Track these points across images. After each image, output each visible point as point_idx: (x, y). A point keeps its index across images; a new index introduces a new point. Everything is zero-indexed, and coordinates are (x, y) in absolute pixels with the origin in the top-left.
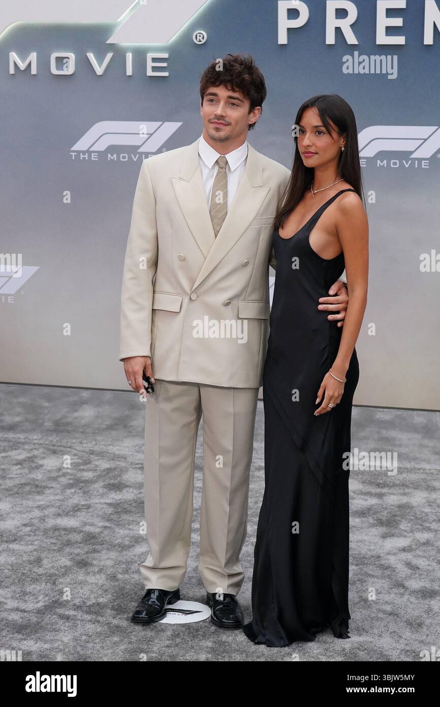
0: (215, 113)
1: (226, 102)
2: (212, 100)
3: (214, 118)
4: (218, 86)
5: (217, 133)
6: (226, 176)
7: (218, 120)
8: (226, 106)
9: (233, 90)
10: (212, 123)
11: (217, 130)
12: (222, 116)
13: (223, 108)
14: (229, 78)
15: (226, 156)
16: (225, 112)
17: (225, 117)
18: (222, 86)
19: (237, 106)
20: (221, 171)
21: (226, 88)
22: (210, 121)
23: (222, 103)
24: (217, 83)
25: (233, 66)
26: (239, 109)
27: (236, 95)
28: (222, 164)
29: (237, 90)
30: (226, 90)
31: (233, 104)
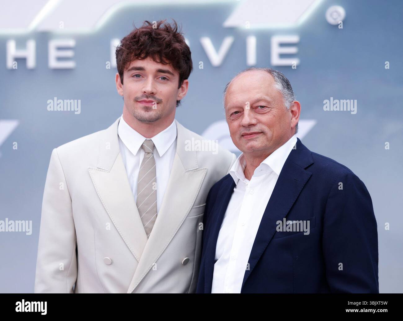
0: (144, 90)
1: (155, 77)
2: (138, 76)
3: (143, 96)
4: (143, 59)
5: (147, 112)
6: (153, 162)
7: (147, 97)
8: (155, 81)
9: (162, 62)
10: (140, 102)
11: (147, 109)
12: (153, 93)
13: (153, 84)
14: (159, 49)
15: (153, 139)
16: (155, 88)
17: (155, 95)
18: (148, 58)
19: (168, 80)
20: (148, 156)
21: (154, 60)
22: (137, 100)
23: (150, 78)
24: (143, 56)
25: (159, 34)
26: (169, 83)
27: (166, 68)
28: (149, 149)
29: (167, 62)
30: (155, 63)
31: (164, 78)
